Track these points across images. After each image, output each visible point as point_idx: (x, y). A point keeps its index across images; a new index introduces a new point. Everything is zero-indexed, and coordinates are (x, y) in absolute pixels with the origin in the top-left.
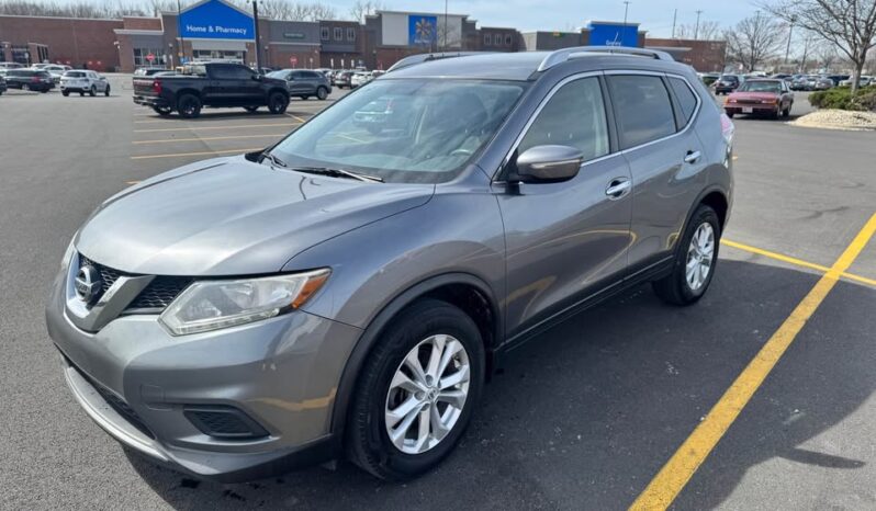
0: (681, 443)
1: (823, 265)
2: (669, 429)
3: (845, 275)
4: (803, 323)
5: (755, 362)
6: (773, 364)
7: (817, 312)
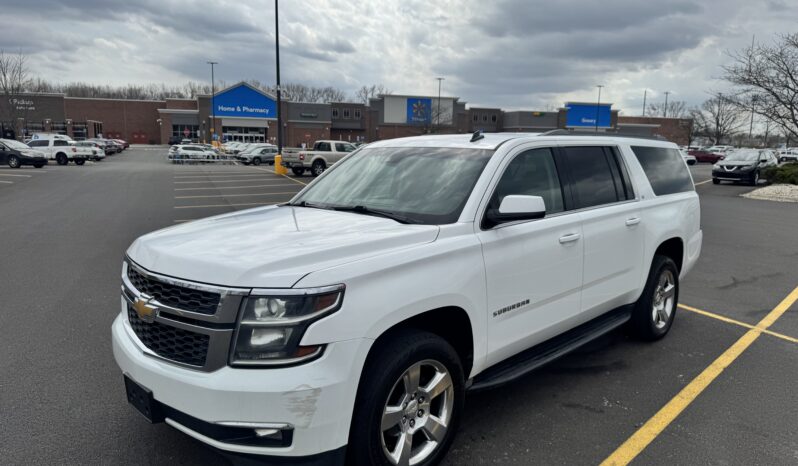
0: (606, 457)
1: (749, 323)
2: (598, 447)
3: (766, 331)
4: (722, 370)
5: (676, 400)
6: (690, 401)
7: (735, 362)
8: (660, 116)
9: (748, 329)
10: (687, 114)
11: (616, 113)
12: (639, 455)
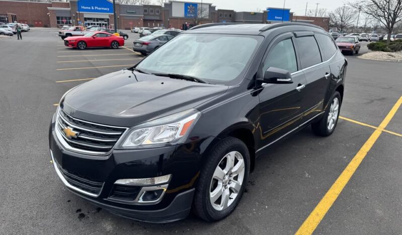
0: (312, 210)
1: (375, 126)
2: (306, 203)
3: (384, 130)
4: (366, 153)
5: (345, 172)
6: (352, 173)
7: (372, 148)
8: (314, 16)
9: (376, 129)
10: (327, 15)
11: (292, 14)
12: (331, 208)
